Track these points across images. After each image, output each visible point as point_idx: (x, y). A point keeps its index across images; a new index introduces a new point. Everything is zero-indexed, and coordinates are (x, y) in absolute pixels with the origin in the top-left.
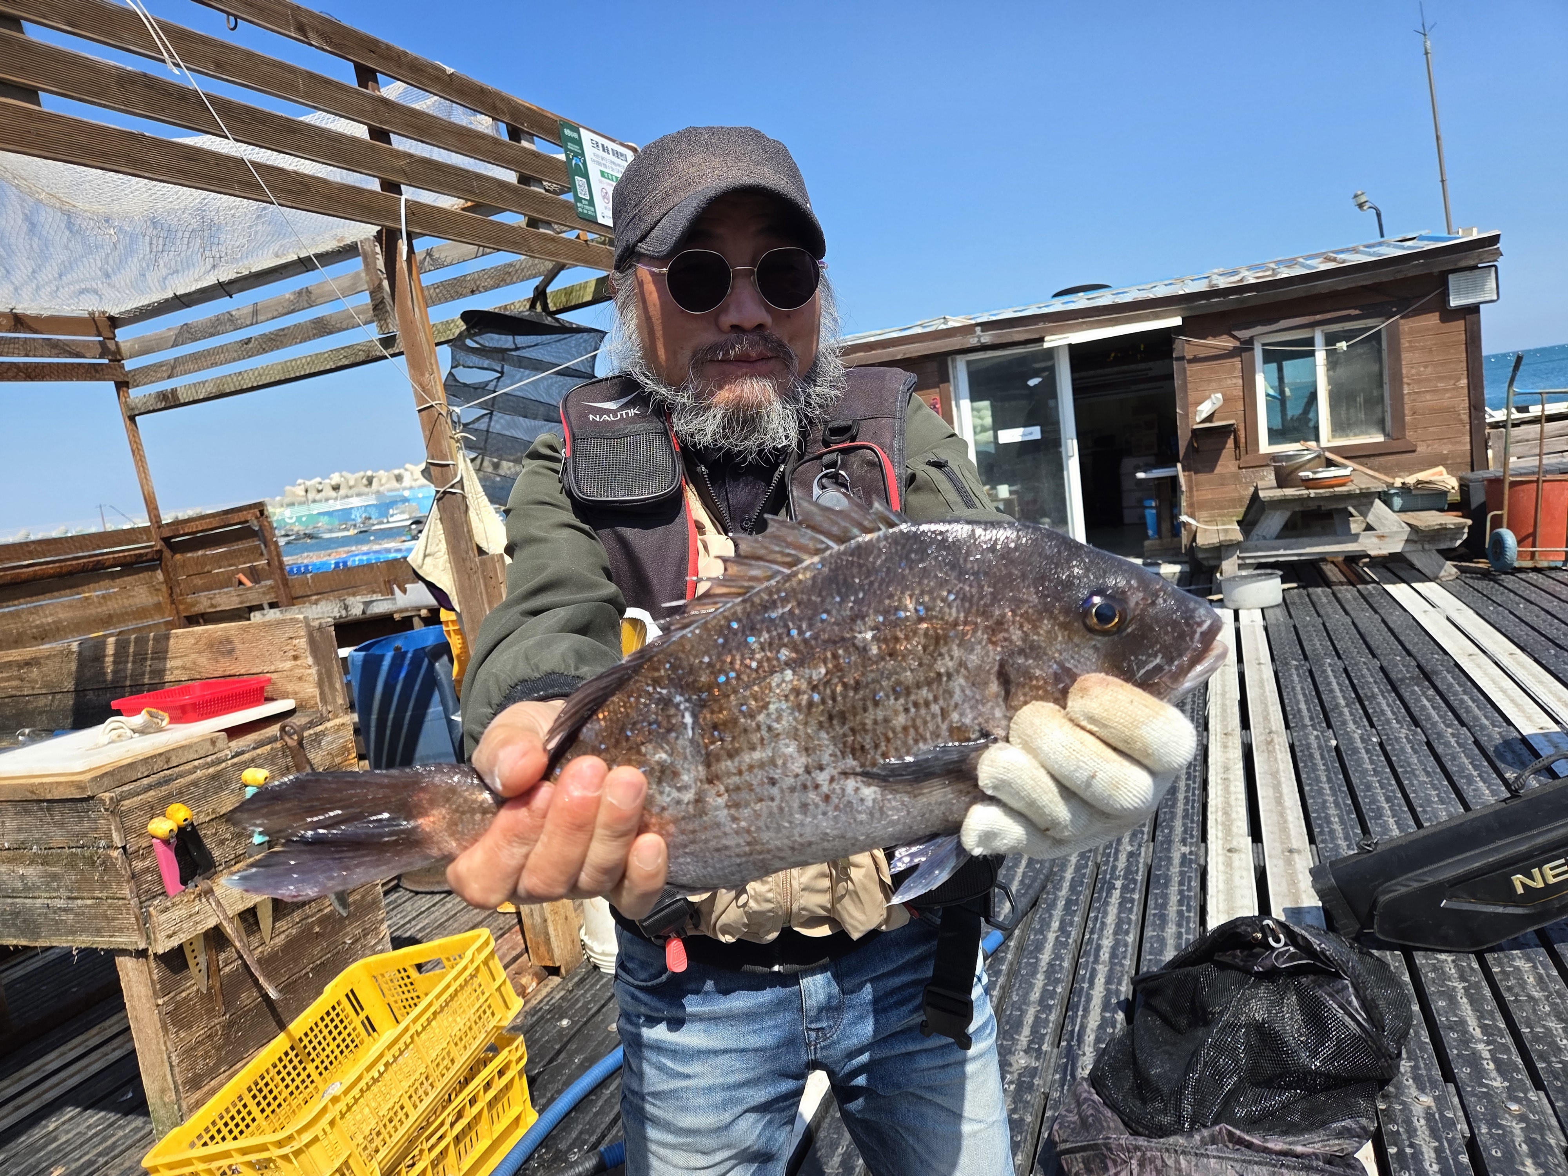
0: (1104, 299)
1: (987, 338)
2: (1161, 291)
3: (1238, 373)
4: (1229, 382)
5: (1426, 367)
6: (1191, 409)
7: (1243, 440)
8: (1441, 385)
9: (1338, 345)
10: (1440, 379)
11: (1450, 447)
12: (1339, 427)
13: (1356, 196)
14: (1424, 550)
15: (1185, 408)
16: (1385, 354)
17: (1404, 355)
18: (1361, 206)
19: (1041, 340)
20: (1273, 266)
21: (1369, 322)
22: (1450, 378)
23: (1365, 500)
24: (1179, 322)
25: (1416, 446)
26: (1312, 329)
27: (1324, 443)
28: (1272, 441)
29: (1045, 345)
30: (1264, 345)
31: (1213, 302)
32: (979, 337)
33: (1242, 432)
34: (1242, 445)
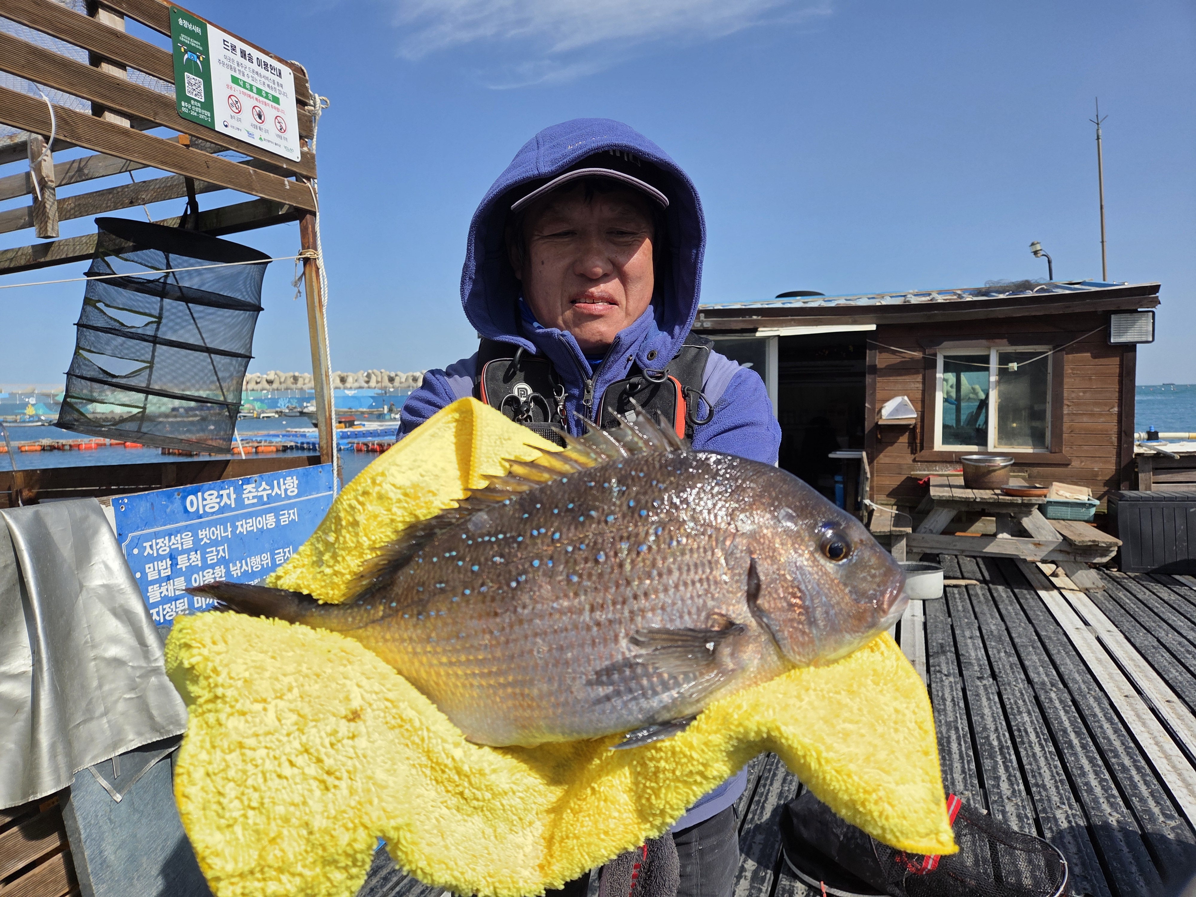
0: (815, 303)
1: (709, 324)
2: (864, 302)
3: (921, 378)
4: (913, 385)
5: (1084, 392)
6: (877, 406)
7: (920, 438)
8: (1097, 409)
9: (1011, 365)
10: (1096, 404)
11: (1101, 465)
12: (1005, 434)
13: (1032, 245)
14: (1075, 561)
15: (873, 404)
16: (1050, 377)
17: (1066, 380)
18: (1035, 253)
19: (755, 330)
21: (1039, 348)
22: (1106, 405)
23: (1024, 509)
24: (873, 327)
25: (1070, 460)
26: (989, 348)
27: (991, 448)
28: (945, 441)
29: (758, 334)
30: (945, 357)
31: (905, 315)
32: (702, 322)
33: (919, 431)
34: (919, 442)
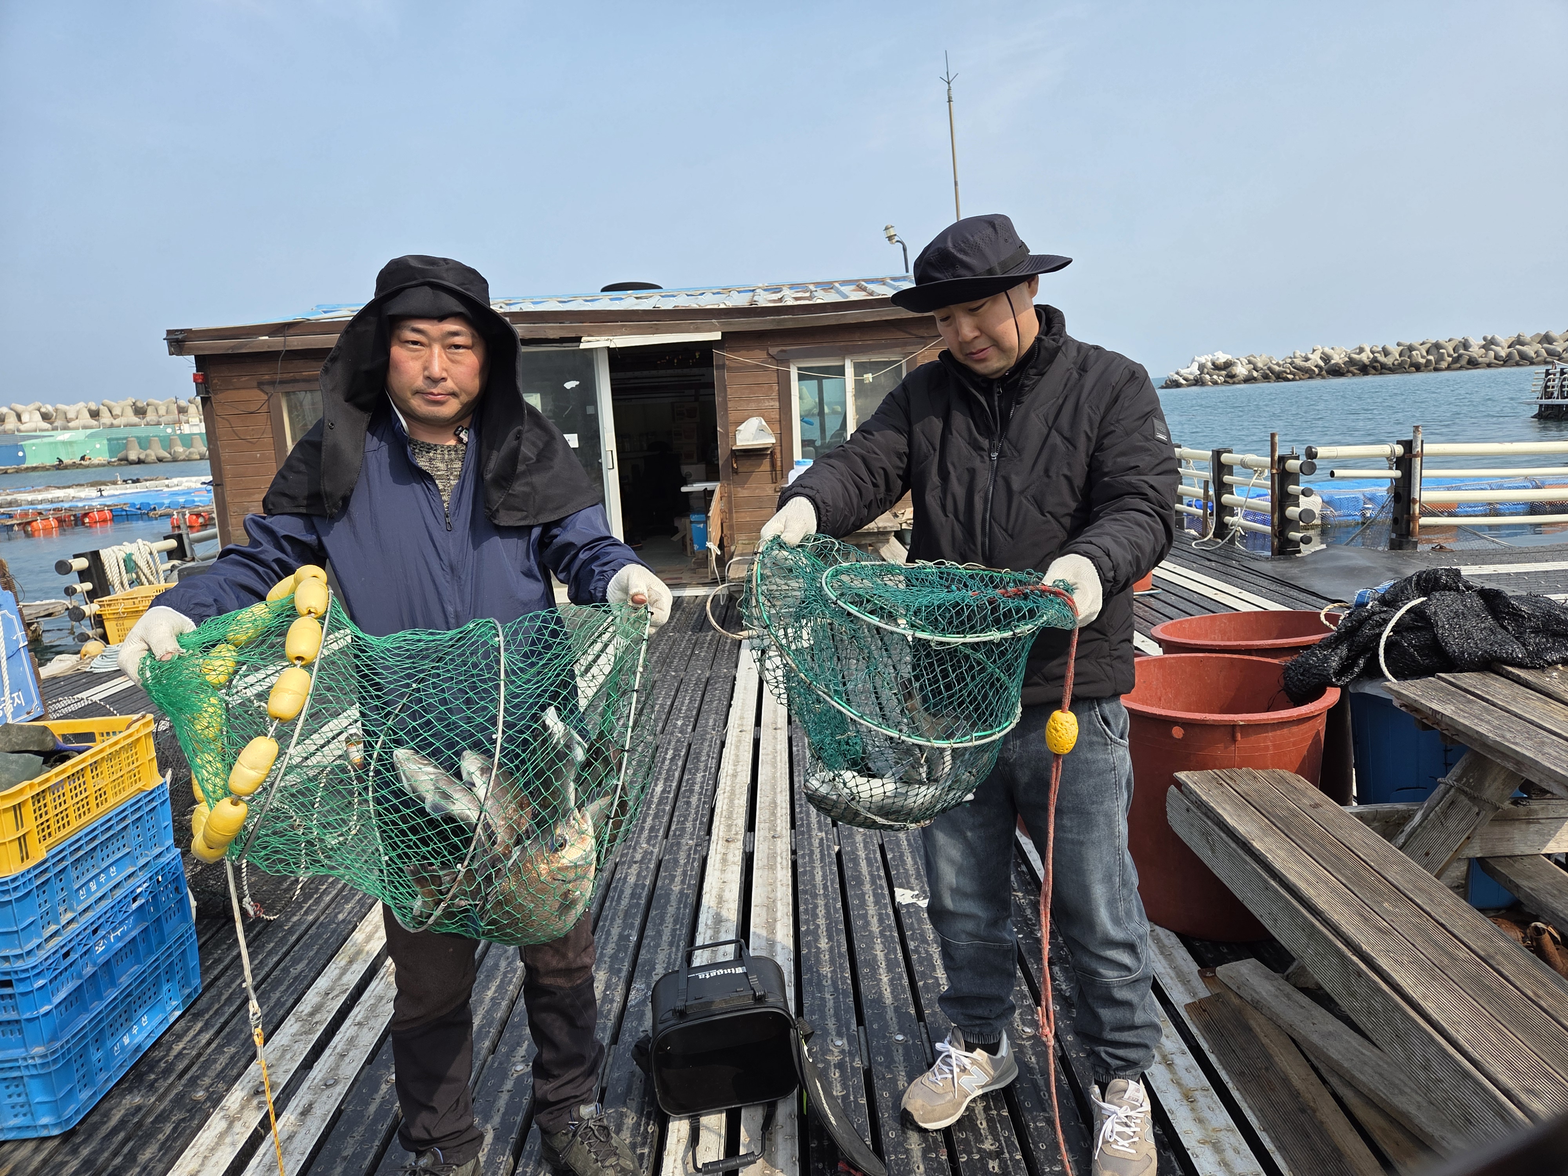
2: (707, 300)
3: (775, 395)
4: (768, 404)
6: (731, 429)
7: (779, 464)
9: (866, 376)
13: (887, 229)
15: (726, 426)
18: (890, 238)
19: (578, 340)
20: (812, 287)
21: (895, 357)
24: (718, 336)
26: (844, 358)
29: (582, 346)
30: (800, 369)
31: (753, 319)
33: (778, 455)
34: (778, 468)
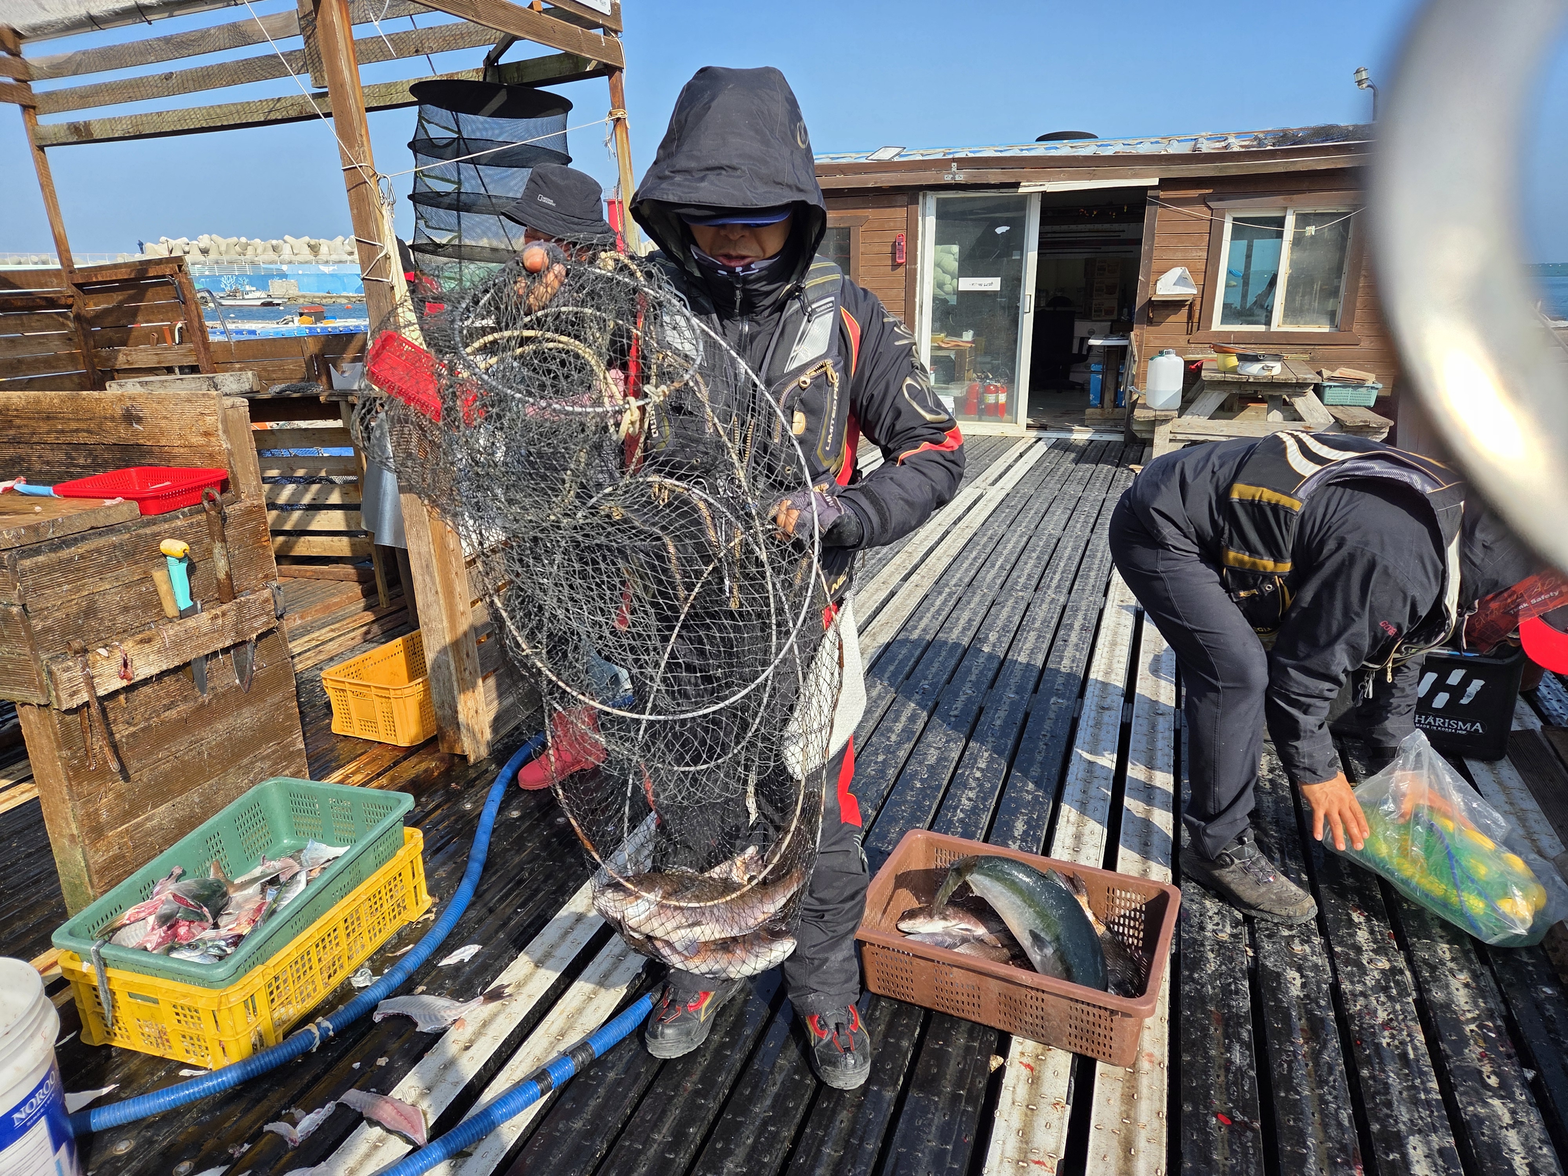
0: (1086, 149)
1: (961, 177)
2: (1145, 149)
3: (1204, 245)
4: (1194, 254)
6: (1152, 278)
7: (1197, 315)
9: (1308, 228)
12: (1291, 312)
13: (1358, 72)
15: (1148, 275)
16: (1350, 243)
18: (1360, 83)
19: (1017, 185)
21: (1342, 209)
23: (1298, 390)
24: (1155, 182)
25: (1360, 340)
26: (1285, 209)
27: (1274, 328)
28: (1225, 320)
29: (1020, 190)
30: (1235, 219)
31: (1193, 166)
32: (954, 174)
33: (1197, 308)
34: (1196, 320)
